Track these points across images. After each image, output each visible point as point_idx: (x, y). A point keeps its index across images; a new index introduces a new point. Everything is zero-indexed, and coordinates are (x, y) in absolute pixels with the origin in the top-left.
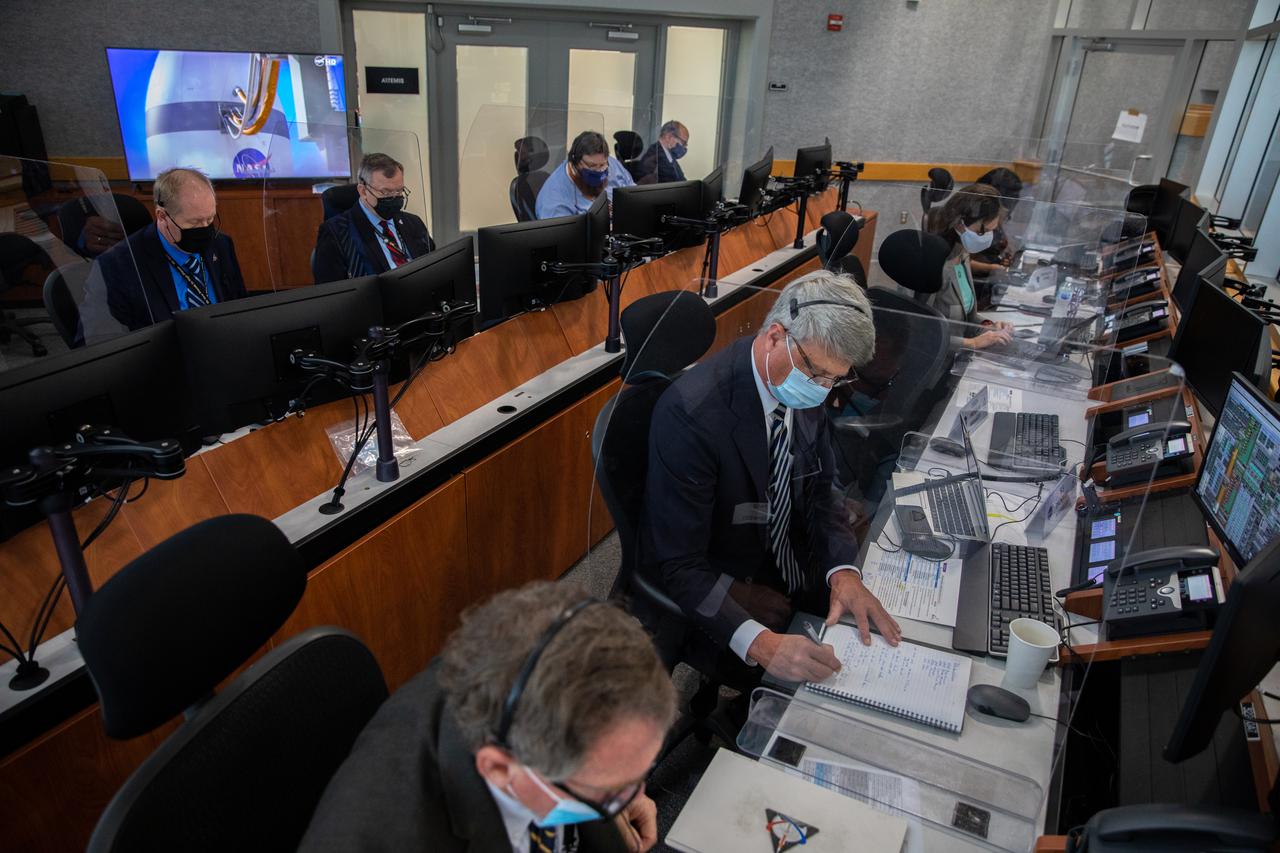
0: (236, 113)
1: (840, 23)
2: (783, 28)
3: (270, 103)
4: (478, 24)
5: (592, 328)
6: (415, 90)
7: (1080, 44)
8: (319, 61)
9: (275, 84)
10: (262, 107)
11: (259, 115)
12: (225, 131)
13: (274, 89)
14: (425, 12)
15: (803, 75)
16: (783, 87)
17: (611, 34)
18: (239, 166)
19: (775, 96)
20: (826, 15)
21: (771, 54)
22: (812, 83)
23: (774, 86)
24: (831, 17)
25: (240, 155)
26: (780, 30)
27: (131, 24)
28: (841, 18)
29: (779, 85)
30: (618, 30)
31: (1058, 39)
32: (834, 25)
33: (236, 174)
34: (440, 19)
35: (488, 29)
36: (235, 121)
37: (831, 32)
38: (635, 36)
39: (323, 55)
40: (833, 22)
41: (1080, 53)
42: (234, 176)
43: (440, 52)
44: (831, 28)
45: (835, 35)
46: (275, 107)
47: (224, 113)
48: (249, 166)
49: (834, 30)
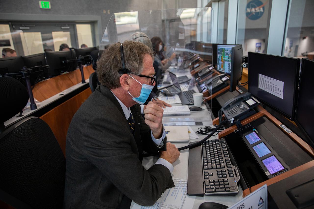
4: (25, 27)
5: (77, 79)
7: (168, 21)
14: (9, 24)
17: (63, 28)
30: (64, 26)
31: (163, 21)
35: (28, 28)
38: (68, 28)
41: (168, 23)
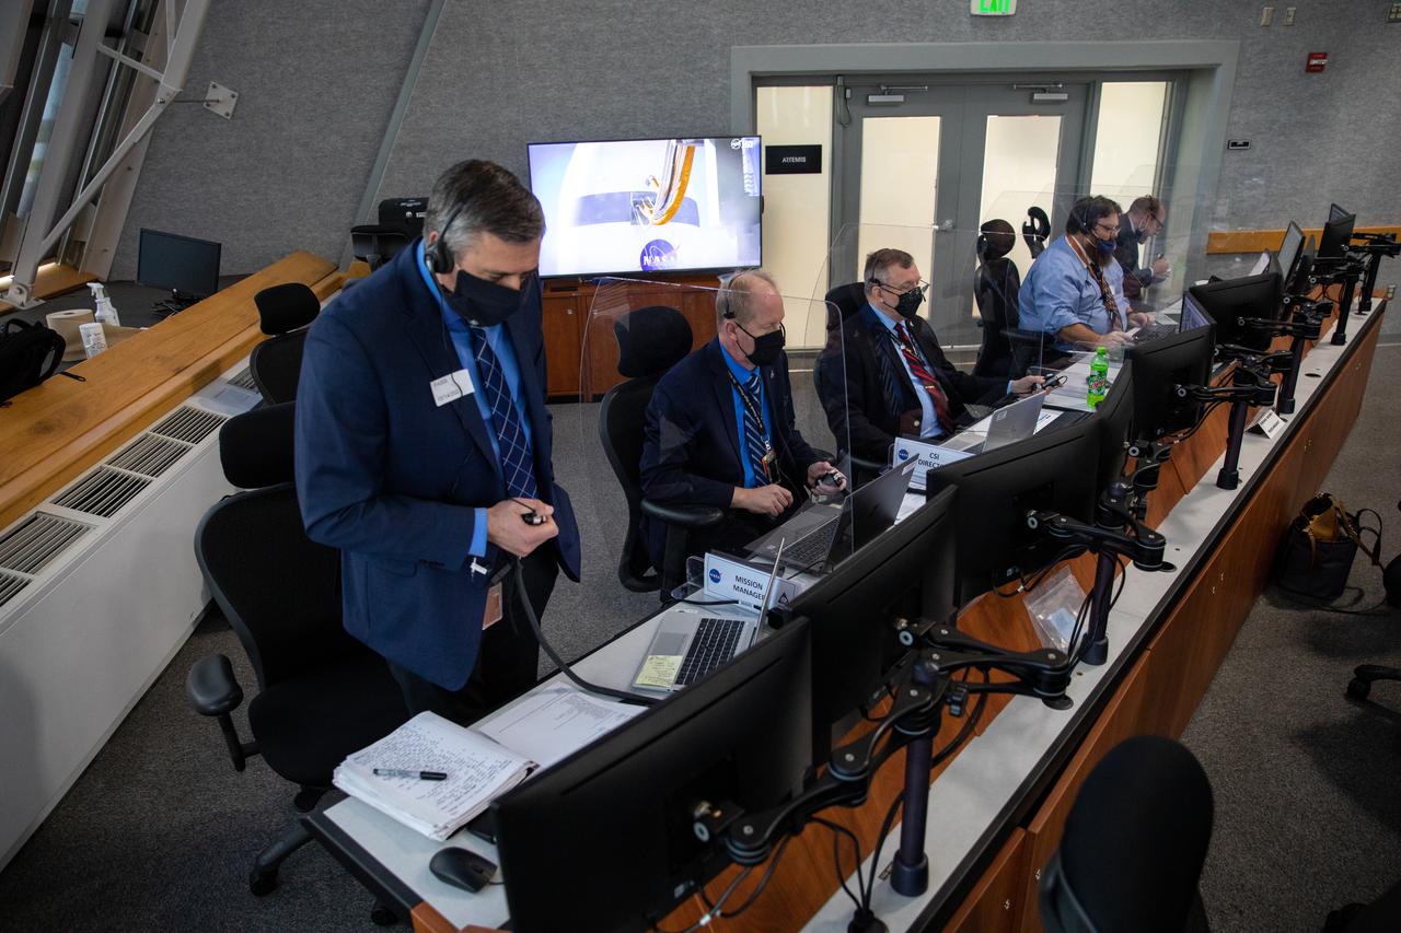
0: (647, 202)
1: (1323, 62)
2: (1248, 75)
3: (682, 190)
4: (889, 94)
6: (818, 170)
8: (736, 144)
9: (689, 171)
10: (674, 193)
11: (669, 205)
12: (635, 223)
13: (688, 176)
14: (834, 84)
15: (1271, 129)
16: (1246, 144)
17: (1037, 96)
18: (646, 258)
19: (1235, 156)
20: (1306, 53)
21: (1233, 107)
22: (1282, 138)
23: (1234, 144)
24: (1312, 56)
25: (648, 246)
26: (1246, 77)
27: (546, 118)
28: (1324, 56)
29: (1240, 142)
30: (1044, 91)
32: (1315, 65)
33: (643, 266)
34: (848, 91)
35: (900, 98)
36: (646, 211)
37: (1310, 74)
38: (1064, 97)
39: (740, 137)
40: (1314, 62)
42: (641, 269)
43: (847, 127)
44: (1311, 69)
45: (1315, 77)
46: (687, 195)
47: (636, 203)
48: (657, 258)
49: (1314, 71)
